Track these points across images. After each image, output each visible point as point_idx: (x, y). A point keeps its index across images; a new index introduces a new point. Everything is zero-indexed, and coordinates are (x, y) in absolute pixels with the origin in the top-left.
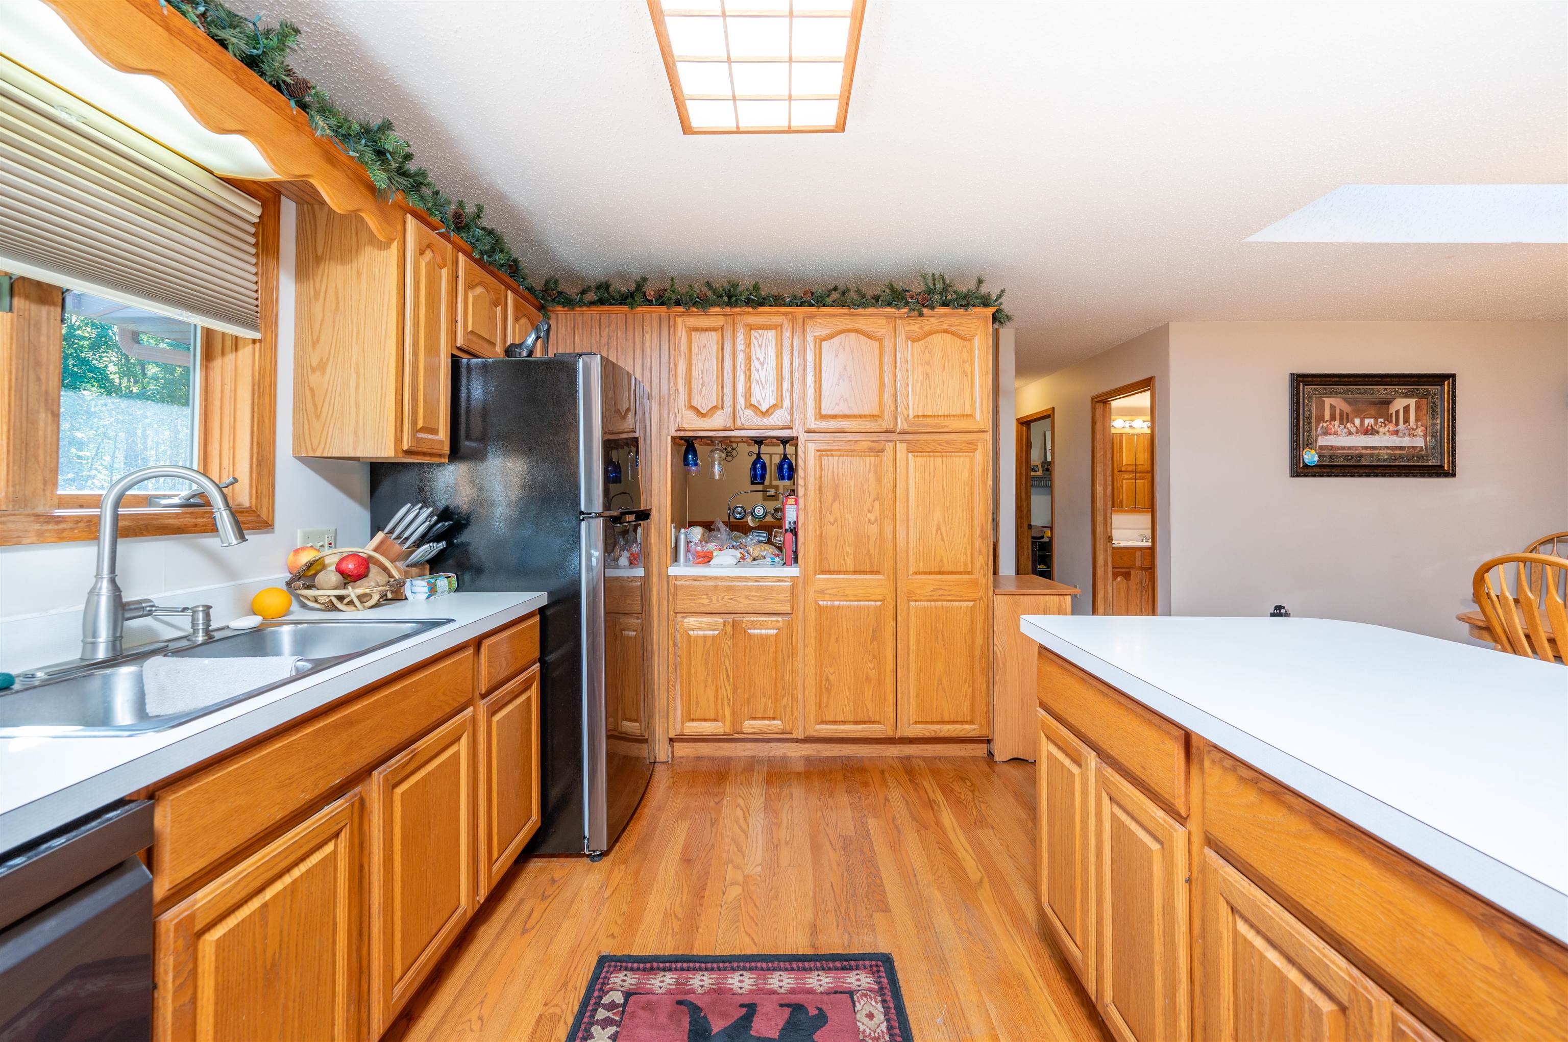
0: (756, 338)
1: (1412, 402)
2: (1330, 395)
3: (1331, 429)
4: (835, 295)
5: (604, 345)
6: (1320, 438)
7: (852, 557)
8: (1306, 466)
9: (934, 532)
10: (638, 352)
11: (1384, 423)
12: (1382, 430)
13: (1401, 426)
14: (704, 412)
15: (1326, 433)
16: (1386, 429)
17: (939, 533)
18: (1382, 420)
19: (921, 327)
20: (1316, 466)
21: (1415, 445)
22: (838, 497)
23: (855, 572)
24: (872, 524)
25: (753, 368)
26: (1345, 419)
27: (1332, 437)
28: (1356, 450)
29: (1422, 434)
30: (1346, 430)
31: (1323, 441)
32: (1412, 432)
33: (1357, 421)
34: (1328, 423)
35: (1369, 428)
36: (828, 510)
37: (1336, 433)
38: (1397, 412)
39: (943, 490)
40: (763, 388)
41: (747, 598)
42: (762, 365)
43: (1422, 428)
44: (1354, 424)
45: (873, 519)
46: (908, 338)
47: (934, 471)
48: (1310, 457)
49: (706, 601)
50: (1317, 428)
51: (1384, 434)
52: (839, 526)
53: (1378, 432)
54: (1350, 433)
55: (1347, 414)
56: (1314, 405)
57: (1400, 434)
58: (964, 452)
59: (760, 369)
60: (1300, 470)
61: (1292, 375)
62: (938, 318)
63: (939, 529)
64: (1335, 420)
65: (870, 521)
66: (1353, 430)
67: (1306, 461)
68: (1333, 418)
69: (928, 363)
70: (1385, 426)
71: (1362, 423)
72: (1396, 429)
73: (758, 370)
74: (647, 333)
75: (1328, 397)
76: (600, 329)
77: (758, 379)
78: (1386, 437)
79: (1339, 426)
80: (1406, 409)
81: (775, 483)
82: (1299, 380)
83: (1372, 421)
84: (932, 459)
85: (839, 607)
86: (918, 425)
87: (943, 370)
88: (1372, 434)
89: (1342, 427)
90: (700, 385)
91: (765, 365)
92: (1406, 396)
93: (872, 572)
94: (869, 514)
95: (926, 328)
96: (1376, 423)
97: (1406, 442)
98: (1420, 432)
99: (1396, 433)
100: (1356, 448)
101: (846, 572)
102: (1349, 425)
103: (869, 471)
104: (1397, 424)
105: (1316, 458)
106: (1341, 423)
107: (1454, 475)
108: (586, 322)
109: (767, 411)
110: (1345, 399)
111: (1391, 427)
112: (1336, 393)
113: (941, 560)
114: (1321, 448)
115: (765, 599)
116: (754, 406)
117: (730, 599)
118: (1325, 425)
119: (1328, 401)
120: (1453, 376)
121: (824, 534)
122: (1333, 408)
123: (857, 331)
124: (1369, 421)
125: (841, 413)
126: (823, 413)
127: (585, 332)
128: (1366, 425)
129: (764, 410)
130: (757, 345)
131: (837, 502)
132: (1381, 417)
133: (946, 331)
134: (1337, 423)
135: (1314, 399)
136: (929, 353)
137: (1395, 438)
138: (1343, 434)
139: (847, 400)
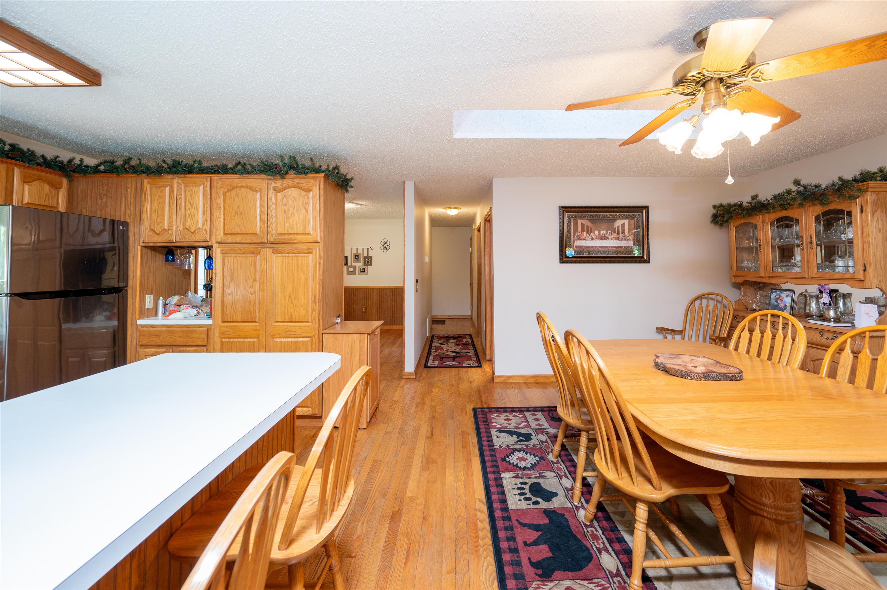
0: (189, 191)
1: (626, 221)
2: (581, 217)
3: (582, 237)
4: (239, 167)
5: (104, 196)
6: (576, 242)
7: (241, 313)
8: (567, 257)
9: (287, 299)
10: (123, 199)
11: (611, 233)
12: (610, 237)
13: (621, 235)
14: (158, 232)
15: (579, 239)
16: (613, 236)
17: (290, 299)
18: (610, 232)
19: (282, 185)
20: (573, 257)
21: (628, 245)
22: (233, 279)
23: (242, 322)
24: (252, 294)
25: (187, 208)
26: (589, 231)
27: (582, 241)
28: (596, 248)
29: (632, 239)
30: (590, 237)
31: (578, 243)
32: (627, 238)
33: (596, 232)
34: (580, 233)
35: (603, 236)
36: (227, 287)
37: (584, 239)
38: (618, 227)
39: (293, 276)
40: (192, 219)
41: (181, 337)
42: (192, 206)
43: (632, 236)
44: (594, 234)
45: (253, 291)
46: (275, 190)
47: (288, 265)
48: (570, 252)
49: (156, 339)
50: (574, 236)
51: (612, 239)
52: (234, 296)
53: (608, 238)
54: (592, 239)
55: (591, 228)
56: (572, 224)
57: (620, 239)
58: (305, 254)
59: (191, 208)
60: (564, 259)
61: (560, 207)
62: (291, 179)
63: (290, 297)
64: (584, 232)
65: (251, 293)
66: (594, 237)
67: (567, 254)
68: (583, 231)
69: (286, 205)
70: (612, 235)
71: (599, 233)
72: (618, 236)
73: (189, 209)
74: (129, 188)
75: (579, 219)
76: (102, 186)
77: (189, 213)
78: (612, 241)
79: (586, 235)
80: (623, 225)
81: (354, 264)
82: (563, 210)
83: (604, 232)
84: (287, 257)
85: (232, 342)
86: (279, 239)
87: (294, 208)
88: (605, 239)
89: (588, 235)
90: (156, 217)
91: (194, 206)
92: (622, 218)
93: (252, 322)
94: (250, 289)
95: (285, 185)
96: (607, 233)
97: (623, 243)
98: (631, 238)
99: (618, 238)
100: (596, 247)
101: (238, 322)
102: (592, 234)
103: (251, 265)
104: (618, 234)
105: (573, 253)
106: (588, 233)
107: (648, 262)
108: (95, 183)
109: (195, 231)
110: (590, 220)
111: (615, 235)
112: (584, 217)
113: (291, 315)
114: (577, 247)
115: (191, 338)
116: (187, 229)
117: (171, 338)
118: (579, 234)
119: (580, 221)
120: (647, 207)
121: (225, 301)
122: (583, 225)
123: (246, 187)
124: (603, 232)
125: (236, 233)
126: (226, 233)
127: (94, 188)
128: (601, 234)
129: (193, 231)
130: (189, 195)
131: (233, 282)
132: (609, 230)
133: (296, 187)
134: (585, 233)
135: (572, 220)
136: (286, 199)
137: (617, 241)
138: (589, 239)
139: (239, 225)
